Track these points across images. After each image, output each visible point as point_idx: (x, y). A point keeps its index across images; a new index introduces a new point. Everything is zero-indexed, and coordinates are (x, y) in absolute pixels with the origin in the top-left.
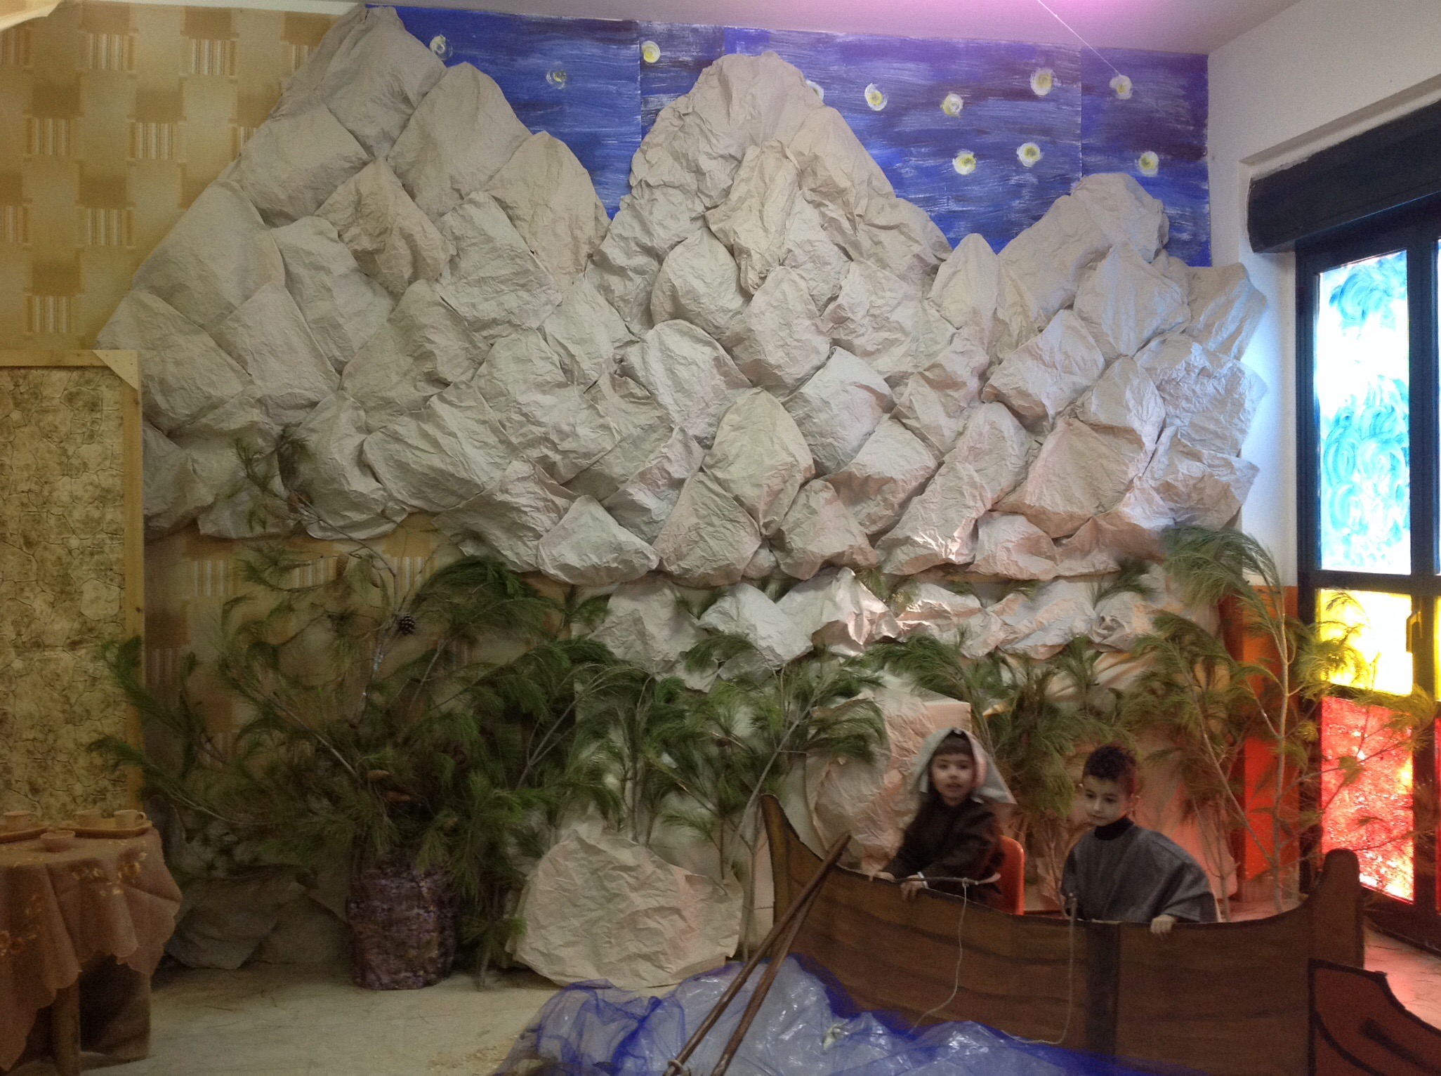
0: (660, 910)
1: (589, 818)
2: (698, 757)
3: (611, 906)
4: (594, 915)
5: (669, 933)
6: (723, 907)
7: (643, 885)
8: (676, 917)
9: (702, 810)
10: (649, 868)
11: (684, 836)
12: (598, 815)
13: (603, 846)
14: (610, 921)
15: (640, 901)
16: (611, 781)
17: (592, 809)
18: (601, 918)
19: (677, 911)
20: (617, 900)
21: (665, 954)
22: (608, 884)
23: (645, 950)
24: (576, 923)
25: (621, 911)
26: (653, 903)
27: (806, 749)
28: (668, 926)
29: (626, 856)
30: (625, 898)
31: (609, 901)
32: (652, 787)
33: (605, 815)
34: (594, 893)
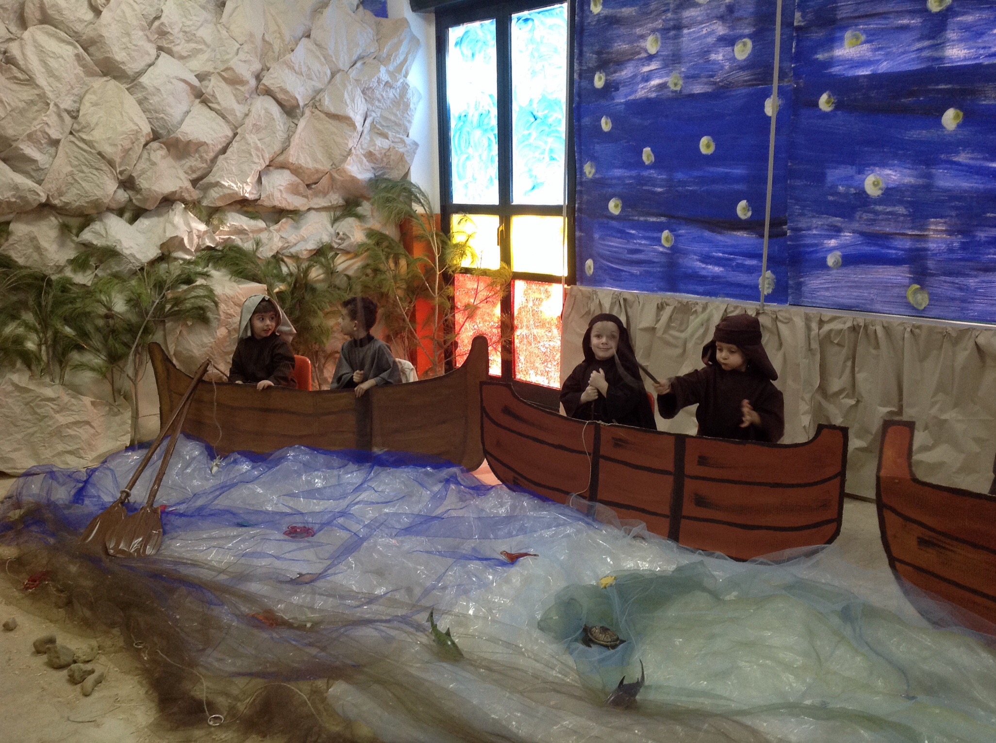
0: (76, 423)
1: (18, 370)
2: (89, 327)
3: (42, 424)
4: (31, 431)
5: (85, 436)
6: (117, 418)
7: (62, 409)
8: (88, 427)
9: (98, 360)
10: (66, 398)
11: (86, 377)
12: (24, 367)
13: (31, 387)
14: (43, 433)
15: (62, 419)
16: (30, 345)
17: (19, 364)
18: (35, 432)
19: (88, 423)
20: (46, 419)
21: (82, 449)
22: (38, 411)
23: (69, 448)
24: (19, 436)
25: (49, 426)
26: (71, 419)
27: (165, 317)
28: (83, 433)
29: (49, 392)
30: (52, 418)
31: (40, 421)
32: (60, 349)
33: (29, 367)
34: (29, 417)
